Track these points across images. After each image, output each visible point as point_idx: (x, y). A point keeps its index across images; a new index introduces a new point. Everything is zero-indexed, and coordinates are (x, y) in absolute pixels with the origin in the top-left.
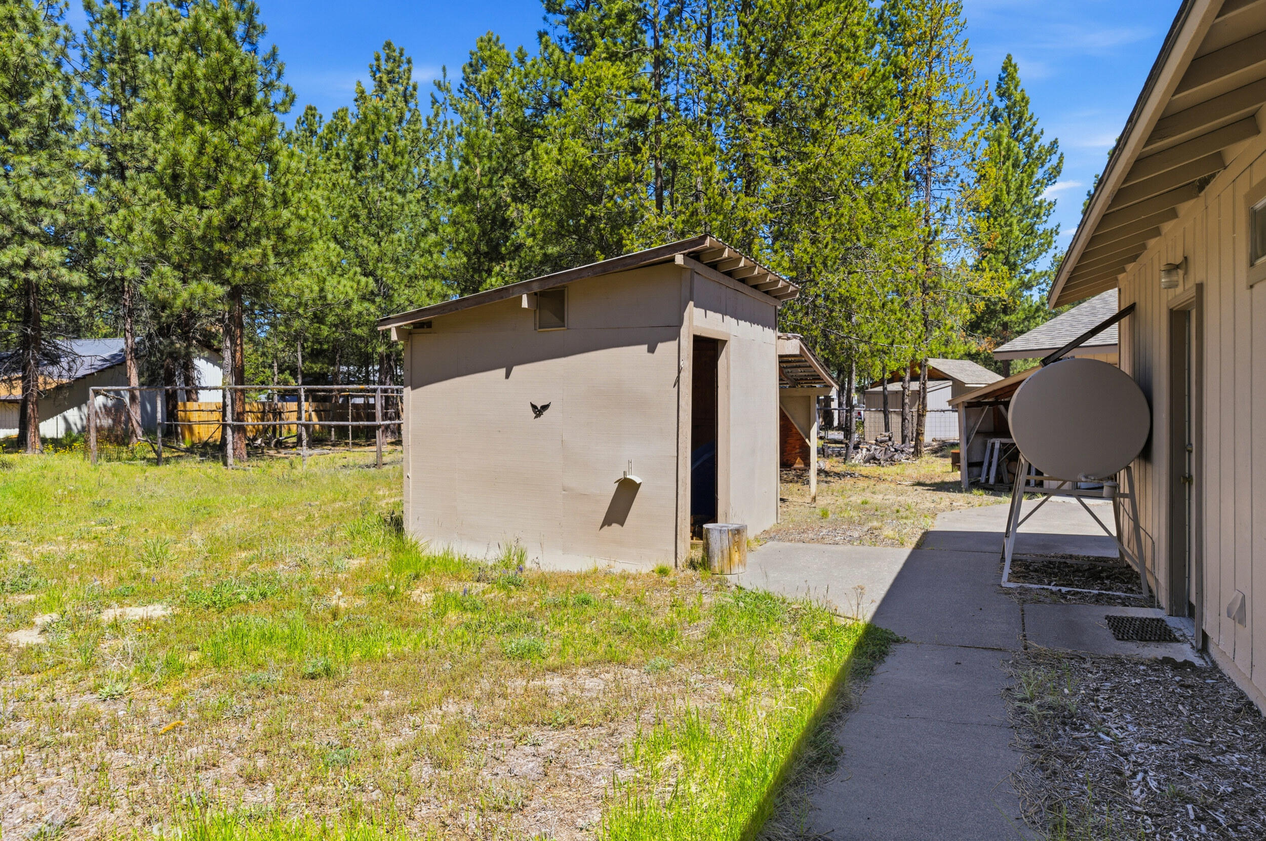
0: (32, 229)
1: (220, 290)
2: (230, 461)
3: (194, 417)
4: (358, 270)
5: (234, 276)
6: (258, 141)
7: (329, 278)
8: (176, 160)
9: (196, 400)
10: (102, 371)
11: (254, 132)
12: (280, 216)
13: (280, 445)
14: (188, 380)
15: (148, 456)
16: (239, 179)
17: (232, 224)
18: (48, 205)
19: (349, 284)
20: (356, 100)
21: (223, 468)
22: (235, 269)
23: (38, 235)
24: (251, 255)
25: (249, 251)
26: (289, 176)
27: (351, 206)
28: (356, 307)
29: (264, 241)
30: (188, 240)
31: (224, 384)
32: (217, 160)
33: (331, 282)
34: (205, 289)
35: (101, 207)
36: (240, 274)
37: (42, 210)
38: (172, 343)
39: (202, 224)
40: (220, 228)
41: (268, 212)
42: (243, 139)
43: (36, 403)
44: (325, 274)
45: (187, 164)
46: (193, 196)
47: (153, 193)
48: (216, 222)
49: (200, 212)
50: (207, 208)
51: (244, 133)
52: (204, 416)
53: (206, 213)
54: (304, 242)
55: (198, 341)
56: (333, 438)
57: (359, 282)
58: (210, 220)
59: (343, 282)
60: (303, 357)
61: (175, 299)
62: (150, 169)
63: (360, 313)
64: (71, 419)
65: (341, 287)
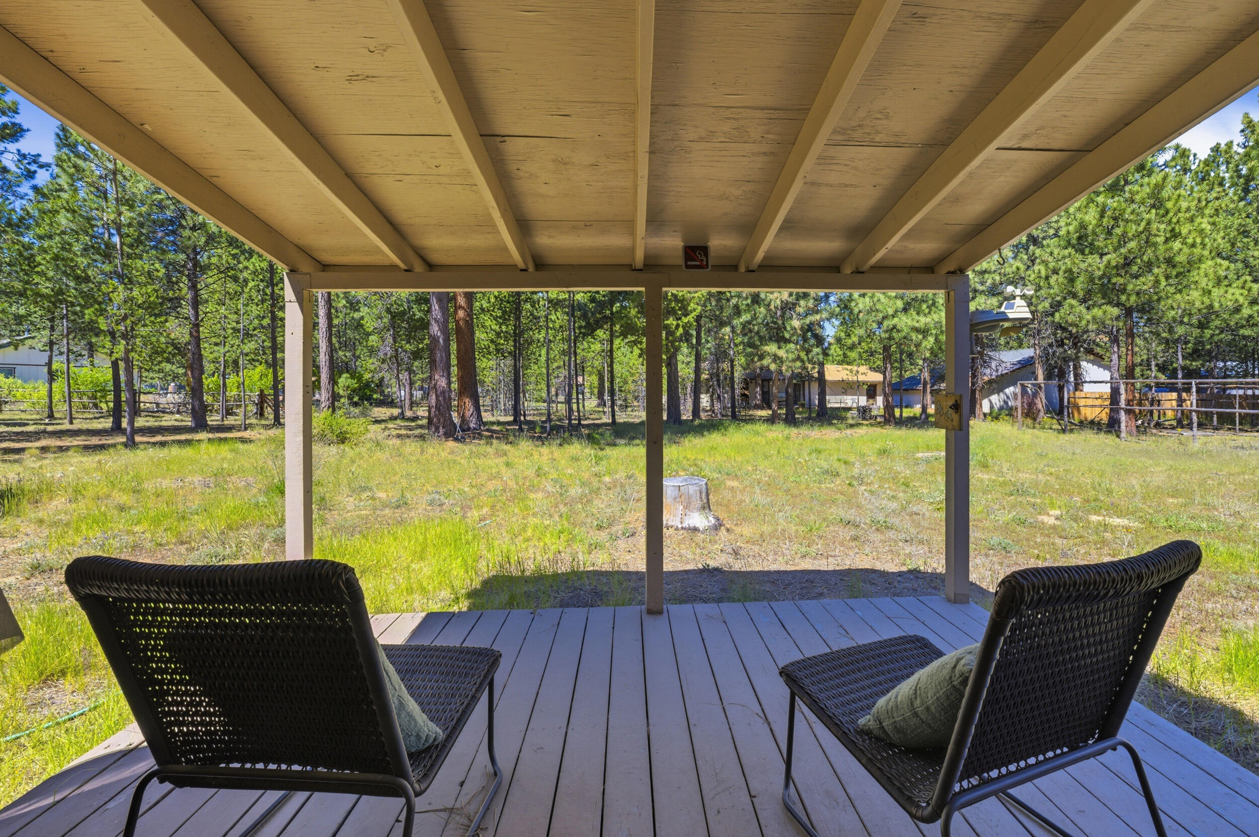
0: (981, 288)
1: (1115, 311)
2: (1123, 435)
3: (1081, 402)
4: (1249, 278)
5: (1129, 300)
6: (1151, 196)
7: (1214, 290)
8: (1083, 226)
9: (1081, 391)
10: (1013, 371)
11: (1147, 190)
12: (1171, 248)
13: (1158, 425)
14: (1077, 376)
15: (1054, 427)
16: (1134, 227)
17: (1128, 263)
18: (989, 272)
19: (1238, 292)
20: (1242, 131)
21: (1117, 440)
22: (1129, 295)
23: (983, 291)
24: (1145, 283)
25: (1142, 279)
26: (1180, 215)
27: (1240, 225)
28: (1246, 312)
29: (1156, 270)
30: (1092, 280)
31: (1112, 378)
32: (1115, 219)
33: (1216, 292)
34: (1105, 312)
35: (1022, 267)
36: (1133, 298)
37: (986, 276)
38: (1065, 351)
39: (1102, 266)
40: (1116, 267)
41: (1160, 247)
42: (1138, 198)
43: (981, 391)
44: (1210, 287)
45: (1090, 227)
46: (1094, 250)
47: (1066, 252)
48: (1113, 263)
49: (1101, 258)
50: (1106, 254)
51: (1138, 192)
52: (1090, 402)
53: (1105, 258)
54: (1193, 263)
55: (1085, 348)
56: (1215, 423)
57: (1249, 290)
58: (1109, 262)
59: (1231, 290)
60: (1183, 356)
61: (1080, 321)
62: (1056, 235)
63: (1251, 316)
64: (993, 402)
65: (1229, 296)
